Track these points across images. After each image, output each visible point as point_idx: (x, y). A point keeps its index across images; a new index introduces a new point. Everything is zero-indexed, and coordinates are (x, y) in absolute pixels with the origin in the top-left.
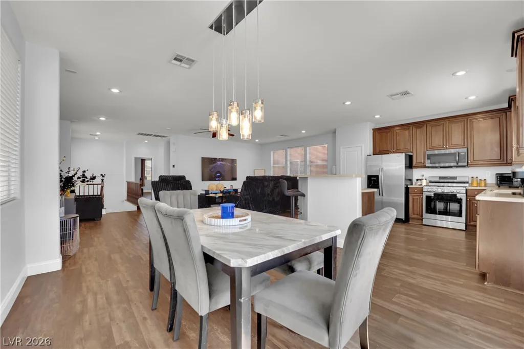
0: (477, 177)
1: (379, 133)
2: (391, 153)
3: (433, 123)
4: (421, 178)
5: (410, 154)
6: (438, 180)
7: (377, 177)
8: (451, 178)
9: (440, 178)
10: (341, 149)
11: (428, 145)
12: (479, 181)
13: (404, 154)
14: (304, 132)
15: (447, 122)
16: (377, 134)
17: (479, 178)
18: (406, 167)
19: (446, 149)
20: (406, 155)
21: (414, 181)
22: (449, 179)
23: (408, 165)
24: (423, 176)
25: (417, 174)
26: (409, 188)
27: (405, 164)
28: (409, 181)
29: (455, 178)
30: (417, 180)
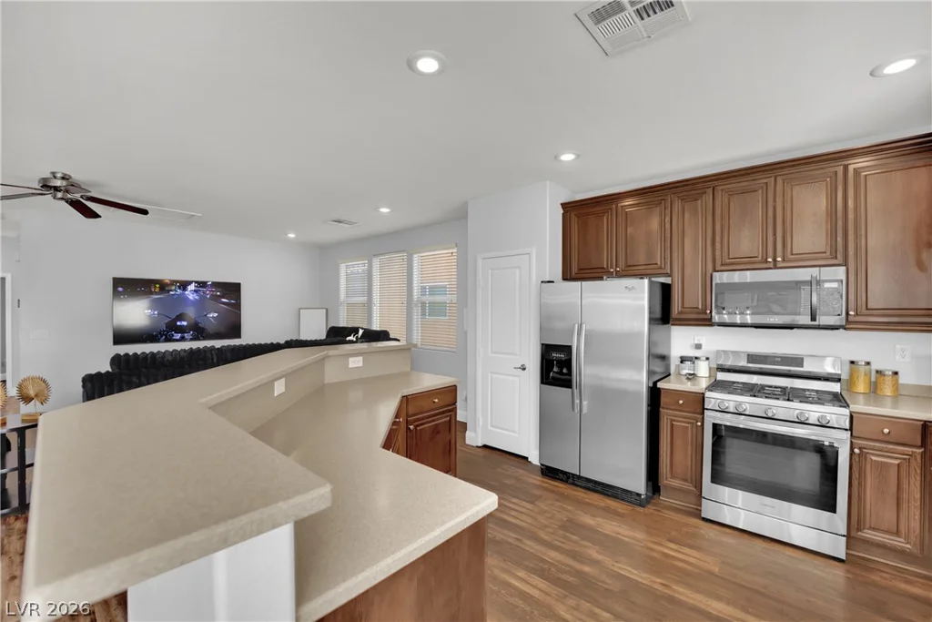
0: (868, 363)
1: (578, 216)
2: (610, 275)
3: (733, 185)
4: (692, 353)
5: (662, 280)
6: (743, 363)
7: (568, 349)
8: (786, 360)
9: (752, 358)
10: (480, 262)
11: (718, 253)
12: (873, 373)
13: (646, 281)
14: (384, 210)
15: (779, 180)
16: (574, 219)
17: (874, 367)
18: (652, 320)
19: (775, 267)
20: (651, 283)
21: (674, 362)
22: (778, 364)
23: (658, 314)
24: (698, 347)
25: (681, 341)
26: (659, 390)
27: (650, 312)
28: (658, 362)
29: (798, 361)
30: (683, 360)
